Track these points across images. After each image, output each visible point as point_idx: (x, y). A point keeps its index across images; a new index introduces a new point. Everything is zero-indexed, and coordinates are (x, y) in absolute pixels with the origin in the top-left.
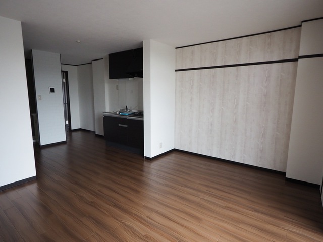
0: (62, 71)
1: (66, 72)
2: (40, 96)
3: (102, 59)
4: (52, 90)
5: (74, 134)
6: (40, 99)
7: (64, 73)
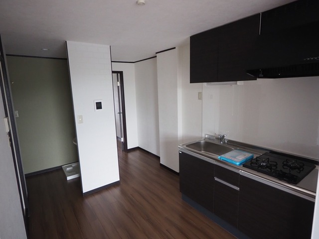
0: (113, 72)
1: (121, 73)
2: (81, 117)
3: (175, 48)
4: (99, 106)
5: (131, 156)
6: (81, 122)
7: (119, 74)
